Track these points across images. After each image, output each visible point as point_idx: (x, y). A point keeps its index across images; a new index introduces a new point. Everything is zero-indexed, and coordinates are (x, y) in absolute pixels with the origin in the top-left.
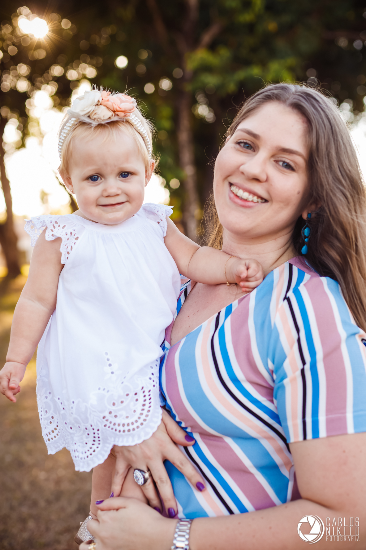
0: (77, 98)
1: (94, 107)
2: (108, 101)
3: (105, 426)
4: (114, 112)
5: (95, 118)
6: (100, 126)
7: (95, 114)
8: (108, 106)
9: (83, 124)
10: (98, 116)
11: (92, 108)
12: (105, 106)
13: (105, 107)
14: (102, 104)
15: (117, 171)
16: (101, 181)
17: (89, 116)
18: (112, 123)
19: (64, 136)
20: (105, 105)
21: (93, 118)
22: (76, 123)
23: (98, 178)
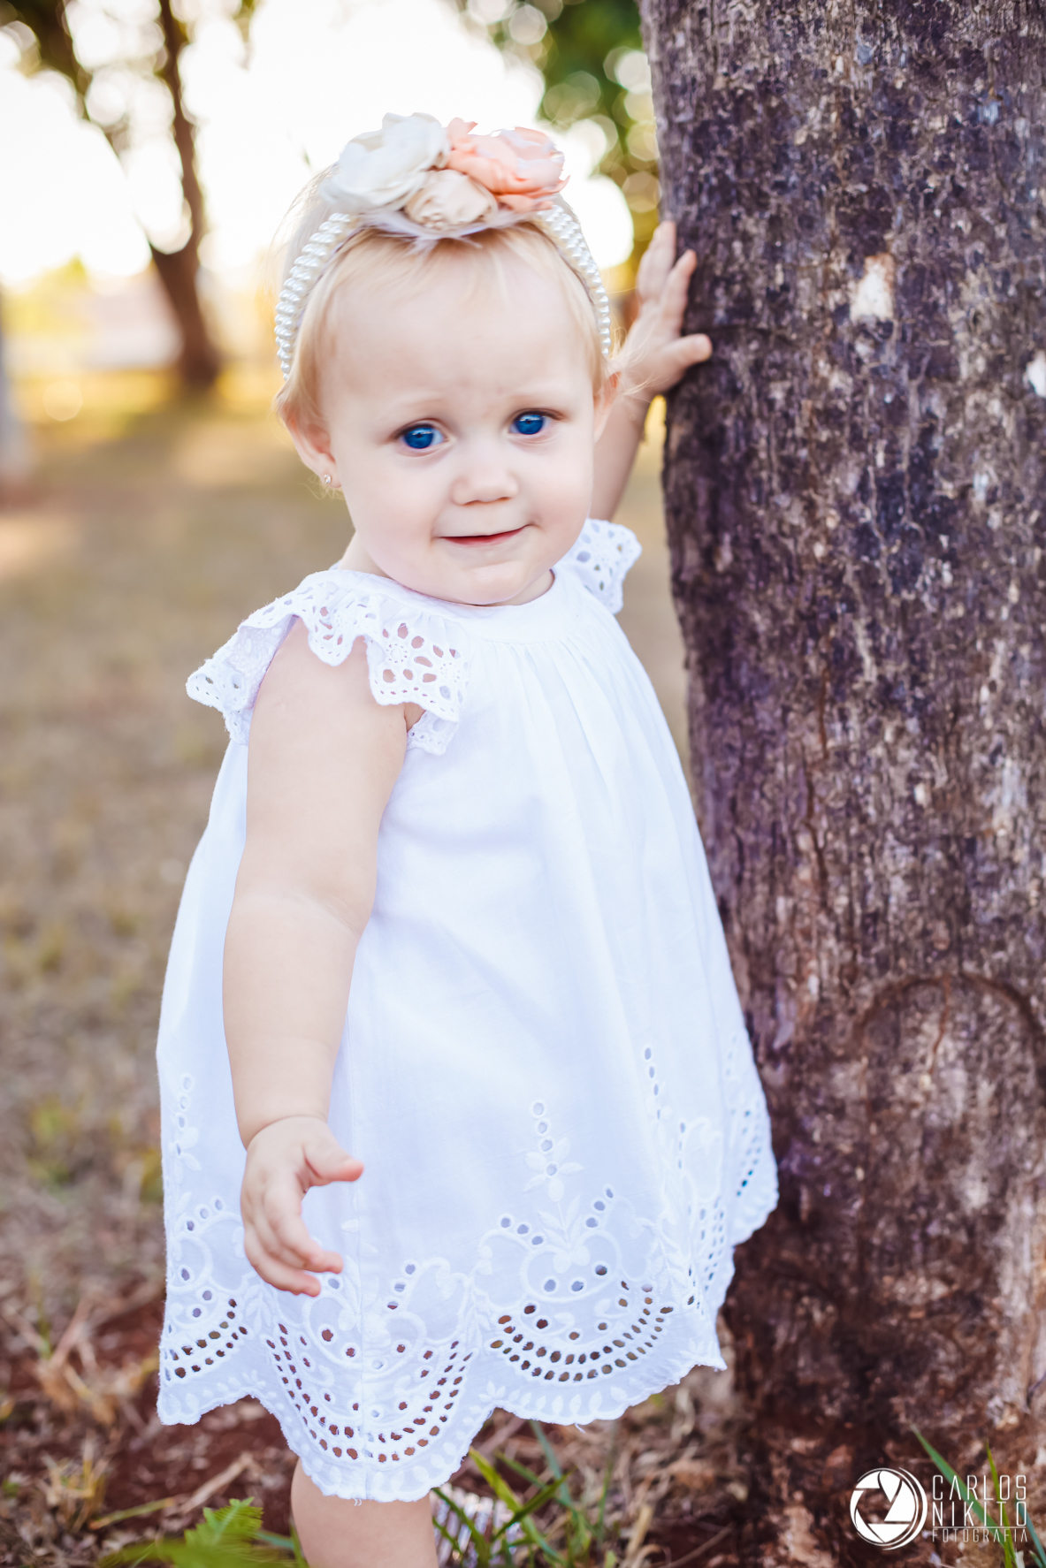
0: (354, 141)
1: (423, 176)
2: (473, 152)
3: (496, 1345)
4: (497, 193)
5: (427, 219)
6: (446, 244)
7: (428, 201)
8: (474, 173)
9: (376, 235)
10: (437, 211)
11: (415, 180)
12: (465, 173)
13: (465, 177)
14: (454, 164)
15: (505, 407)
16: (446, 445)
17: (402, 210)
18: (487, 236)
19: (305, 281)
20: (464, 170)
21: (419, 218)
22: (350, 232)
23: (431, 437)
